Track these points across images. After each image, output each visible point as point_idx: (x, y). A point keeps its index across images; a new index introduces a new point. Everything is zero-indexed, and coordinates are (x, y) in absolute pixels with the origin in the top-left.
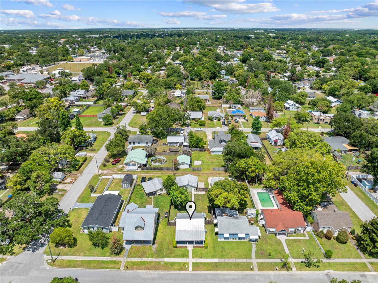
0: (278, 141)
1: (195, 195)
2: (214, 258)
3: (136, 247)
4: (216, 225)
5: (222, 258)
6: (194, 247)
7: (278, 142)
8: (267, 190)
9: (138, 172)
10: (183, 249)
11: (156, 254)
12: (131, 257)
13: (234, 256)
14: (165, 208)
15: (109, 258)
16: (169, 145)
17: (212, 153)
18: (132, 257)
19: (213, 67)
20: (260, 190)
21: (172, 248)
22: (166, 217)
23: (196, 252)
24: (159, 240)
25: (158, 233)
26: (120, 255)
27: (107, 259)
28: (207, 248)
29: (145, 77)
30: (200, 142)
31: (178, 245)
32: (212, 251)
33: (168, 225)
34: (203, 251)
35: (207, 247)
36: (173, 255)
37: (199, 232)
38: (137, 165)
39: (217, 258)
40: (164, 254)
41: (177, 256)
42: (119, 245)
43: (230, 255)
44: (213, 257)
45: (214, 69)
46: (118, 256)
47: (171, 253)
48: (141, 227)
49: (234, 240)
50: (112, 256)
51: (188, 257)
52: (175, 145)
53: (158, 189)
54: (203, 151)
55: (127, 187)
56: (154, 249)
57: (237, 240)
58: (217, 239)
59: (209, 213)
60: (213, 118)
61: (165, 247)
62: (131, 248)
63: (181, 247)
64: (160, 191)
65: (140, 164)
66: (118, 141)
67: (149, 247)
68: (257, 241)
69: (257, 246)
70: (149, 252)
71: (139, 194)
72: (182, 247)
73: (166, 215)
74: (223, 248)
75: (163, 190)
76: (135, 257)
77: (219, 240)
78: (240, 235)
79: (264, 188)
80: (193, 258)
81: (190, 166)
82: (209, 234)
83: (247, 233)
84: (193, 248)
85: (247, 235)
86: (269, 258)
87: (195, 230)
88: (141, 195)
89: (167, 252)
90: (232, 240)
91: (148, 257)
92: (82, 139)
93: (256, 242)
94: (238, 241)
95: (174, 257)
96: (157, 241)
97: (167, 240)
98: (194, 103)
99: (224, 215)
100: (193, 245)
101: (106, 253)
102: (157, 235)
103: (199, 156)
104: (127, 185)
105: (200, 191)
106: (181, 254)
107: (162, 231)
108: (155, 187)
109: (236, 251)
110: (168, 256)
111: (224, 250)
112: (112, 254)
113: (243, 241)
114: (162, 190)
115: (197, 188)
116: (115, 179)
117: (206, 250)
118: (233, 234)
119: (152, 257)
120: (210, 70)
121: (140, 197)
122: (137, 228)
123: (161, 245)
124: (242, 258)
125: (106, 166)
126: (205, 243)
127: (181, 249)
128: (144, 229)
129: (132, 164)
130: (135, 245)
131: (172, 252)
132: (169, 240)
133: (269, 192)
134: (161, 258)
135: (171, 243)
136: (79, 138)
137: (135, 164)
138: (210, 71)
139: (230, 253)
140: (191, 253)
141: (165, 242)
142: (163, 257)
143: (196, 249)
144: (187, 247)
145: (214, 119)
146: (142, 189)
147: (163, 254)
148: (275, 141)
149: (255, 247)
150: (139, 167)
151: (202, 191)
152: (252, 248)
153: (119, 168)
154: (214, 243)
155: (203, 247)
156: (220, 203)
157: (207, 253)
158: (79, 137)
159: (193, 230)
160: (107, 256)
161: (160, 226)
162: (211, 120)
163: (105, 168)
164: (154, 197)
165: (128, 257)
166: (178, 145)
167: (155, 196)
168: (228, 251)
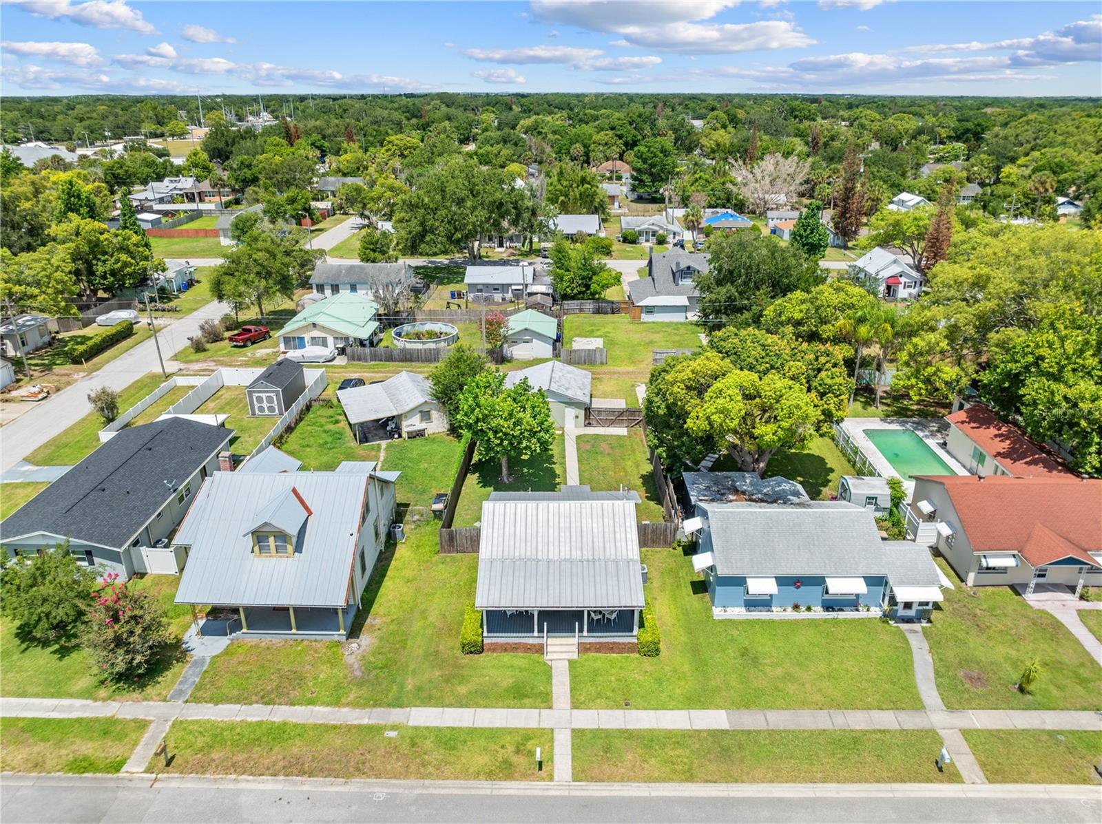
0: (903, 280)
1: (578, 437)
2: (704, 706)
3: (256, 646)
4: (692, 548)
5: (747, 706)
6: (583, 649)
7: (901, 287)
8: (907, 422)
9: (332, 366)
10: (520, 660)
11: (360, 685)
12: (211, 700)
13: (818, 697)
14: (434, 484)
15: (78, 702)
16: (471, 296)
17: (645, 318)
18: (216, 700)
19: (631, 124)
20: (876, 424)
21: (458, 653)
22: (437, 514)
23: (595, 673)
24: (389, 614)
25: (388, 583)
26: (149, 690)
27: (71, 708)
28: (657, 651)
29: (406, 149)
30: (594, 274)
31: (491, 639)
32: (686, 667)
33: (443, 549)
34: (634, 668)
35: (652, 651)
36: (462, 690)
37: (611, 566)
38: (330, 340)
39: (718, 707)
40: (410, 684)
41: (483, 697)
42: (138, 630)
43: (791, 688)
44: (695, 701)
45: (633, 132)
46: (136, 695)
47: (448, 681)
48: (282, 536)
49: (803, 615)
50: (103, 692)
51: (545, 700)
52: (498, 297)
53: (407, 408)
54: (606, 313)
55: (271, 409)
56: (351, 660)
57: (818, 613)
58: (708, 611)
59: (652, 503)
60: (640, 233)
61: (417, 648)
62: (227, 652)
63: (505, 648)
64: (418, 416)
65: (347, 339)
66: (260, 254)
67: (329, 648)
68: (930, 621)
69: (935, 644)
70: (325, 672)
71: (324, 435)
72: (515, 648)
73: (439, 506)
74: (744, 653)
75: (434, 414)
76: (237, 701)
77: (717, 612)
78: (837, 586)
79: (888, 416)
80: (576, 705)
81: (554, 349)
82: (663, 589)
83: (875, 572)
84: (575, 656)
85: (876, 581)
86: (1027, 708)
87: (587, 555)
88: (329, 439)
89: (427, 676)
90: (790, 614)
91: (311, 702)
92: (126, 264)
93: (925, 624)
94: (826, 621)
95: (461, 703)
96: (377, 621)
97: (433, 617)
98: (571, 186)
99: (731, 497)
100: (575, 640)
101: (70, 679)
102: (382, 591)
103: (593, 325)
104: (270, 399)
105: (601, 423)
106: (507, 682)
107: (408, 573)
108: (395, 401)
109: (823, 668)
110: (430, 697)
111: (755, 661)
112: (102, 682)
113: (853, 621)
114: (426, 416)
115: (588, 410)
116: (229, 388)
117: (648, 664)
118: (798, 582)
119: (337, 703)
120: (619, 133)
121: (321, 446)
122: (260, 536)
123: (397, 642)
124: (868, 708)
125: (205, 350)
126: (642, 625)
127: (506, 658)
128: (299, 548)
129: (313, 338)
130: (247, 637)
131: (454, 675)
132: (444, 616)
133: (916, 429)
134: (389, 705)
135: (453, 628)
136: (113, 260)
137: (324, 339)
138: (620, 137)
139: (788, 677)
140: (566, 679)
141: (417, 625)
142: (398, 703)
143: (596, 660)
144: (540, 649)
145: (642, 239)
146: (342, 418)
147: (401, 687)
148: (891, 281)
149: (926, 646)
150: (342, 351)
151: (612, 423)
152: (908, 650)
153: (258, 355)
154: (690, 632)
155: (632, 648)
156: (724, 412)
157: (659, 681)
158: (112, 256)
159: (576, 554)
160: (71, 696)
161: (402, 552)
162: (634, 242)
163: (201, 355)
164: (389, 446)
165: (196, 699)
166: (509, 295)
167: (396, 441)
168: (779, 671)
